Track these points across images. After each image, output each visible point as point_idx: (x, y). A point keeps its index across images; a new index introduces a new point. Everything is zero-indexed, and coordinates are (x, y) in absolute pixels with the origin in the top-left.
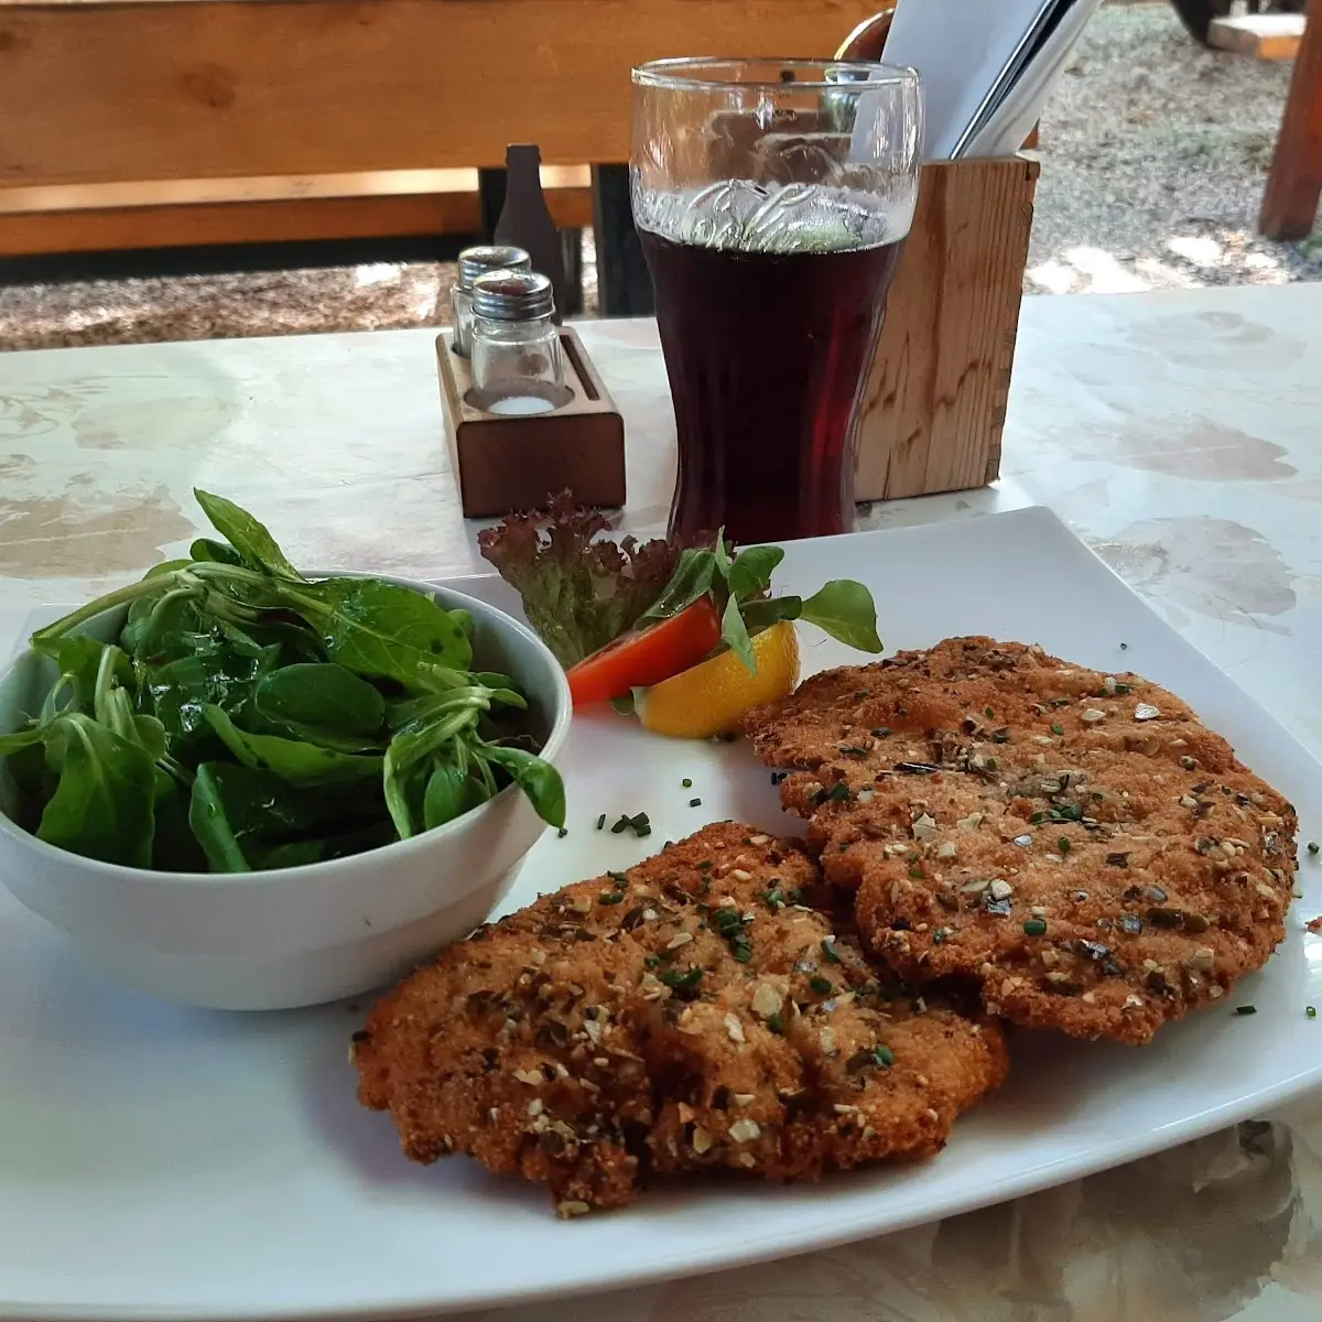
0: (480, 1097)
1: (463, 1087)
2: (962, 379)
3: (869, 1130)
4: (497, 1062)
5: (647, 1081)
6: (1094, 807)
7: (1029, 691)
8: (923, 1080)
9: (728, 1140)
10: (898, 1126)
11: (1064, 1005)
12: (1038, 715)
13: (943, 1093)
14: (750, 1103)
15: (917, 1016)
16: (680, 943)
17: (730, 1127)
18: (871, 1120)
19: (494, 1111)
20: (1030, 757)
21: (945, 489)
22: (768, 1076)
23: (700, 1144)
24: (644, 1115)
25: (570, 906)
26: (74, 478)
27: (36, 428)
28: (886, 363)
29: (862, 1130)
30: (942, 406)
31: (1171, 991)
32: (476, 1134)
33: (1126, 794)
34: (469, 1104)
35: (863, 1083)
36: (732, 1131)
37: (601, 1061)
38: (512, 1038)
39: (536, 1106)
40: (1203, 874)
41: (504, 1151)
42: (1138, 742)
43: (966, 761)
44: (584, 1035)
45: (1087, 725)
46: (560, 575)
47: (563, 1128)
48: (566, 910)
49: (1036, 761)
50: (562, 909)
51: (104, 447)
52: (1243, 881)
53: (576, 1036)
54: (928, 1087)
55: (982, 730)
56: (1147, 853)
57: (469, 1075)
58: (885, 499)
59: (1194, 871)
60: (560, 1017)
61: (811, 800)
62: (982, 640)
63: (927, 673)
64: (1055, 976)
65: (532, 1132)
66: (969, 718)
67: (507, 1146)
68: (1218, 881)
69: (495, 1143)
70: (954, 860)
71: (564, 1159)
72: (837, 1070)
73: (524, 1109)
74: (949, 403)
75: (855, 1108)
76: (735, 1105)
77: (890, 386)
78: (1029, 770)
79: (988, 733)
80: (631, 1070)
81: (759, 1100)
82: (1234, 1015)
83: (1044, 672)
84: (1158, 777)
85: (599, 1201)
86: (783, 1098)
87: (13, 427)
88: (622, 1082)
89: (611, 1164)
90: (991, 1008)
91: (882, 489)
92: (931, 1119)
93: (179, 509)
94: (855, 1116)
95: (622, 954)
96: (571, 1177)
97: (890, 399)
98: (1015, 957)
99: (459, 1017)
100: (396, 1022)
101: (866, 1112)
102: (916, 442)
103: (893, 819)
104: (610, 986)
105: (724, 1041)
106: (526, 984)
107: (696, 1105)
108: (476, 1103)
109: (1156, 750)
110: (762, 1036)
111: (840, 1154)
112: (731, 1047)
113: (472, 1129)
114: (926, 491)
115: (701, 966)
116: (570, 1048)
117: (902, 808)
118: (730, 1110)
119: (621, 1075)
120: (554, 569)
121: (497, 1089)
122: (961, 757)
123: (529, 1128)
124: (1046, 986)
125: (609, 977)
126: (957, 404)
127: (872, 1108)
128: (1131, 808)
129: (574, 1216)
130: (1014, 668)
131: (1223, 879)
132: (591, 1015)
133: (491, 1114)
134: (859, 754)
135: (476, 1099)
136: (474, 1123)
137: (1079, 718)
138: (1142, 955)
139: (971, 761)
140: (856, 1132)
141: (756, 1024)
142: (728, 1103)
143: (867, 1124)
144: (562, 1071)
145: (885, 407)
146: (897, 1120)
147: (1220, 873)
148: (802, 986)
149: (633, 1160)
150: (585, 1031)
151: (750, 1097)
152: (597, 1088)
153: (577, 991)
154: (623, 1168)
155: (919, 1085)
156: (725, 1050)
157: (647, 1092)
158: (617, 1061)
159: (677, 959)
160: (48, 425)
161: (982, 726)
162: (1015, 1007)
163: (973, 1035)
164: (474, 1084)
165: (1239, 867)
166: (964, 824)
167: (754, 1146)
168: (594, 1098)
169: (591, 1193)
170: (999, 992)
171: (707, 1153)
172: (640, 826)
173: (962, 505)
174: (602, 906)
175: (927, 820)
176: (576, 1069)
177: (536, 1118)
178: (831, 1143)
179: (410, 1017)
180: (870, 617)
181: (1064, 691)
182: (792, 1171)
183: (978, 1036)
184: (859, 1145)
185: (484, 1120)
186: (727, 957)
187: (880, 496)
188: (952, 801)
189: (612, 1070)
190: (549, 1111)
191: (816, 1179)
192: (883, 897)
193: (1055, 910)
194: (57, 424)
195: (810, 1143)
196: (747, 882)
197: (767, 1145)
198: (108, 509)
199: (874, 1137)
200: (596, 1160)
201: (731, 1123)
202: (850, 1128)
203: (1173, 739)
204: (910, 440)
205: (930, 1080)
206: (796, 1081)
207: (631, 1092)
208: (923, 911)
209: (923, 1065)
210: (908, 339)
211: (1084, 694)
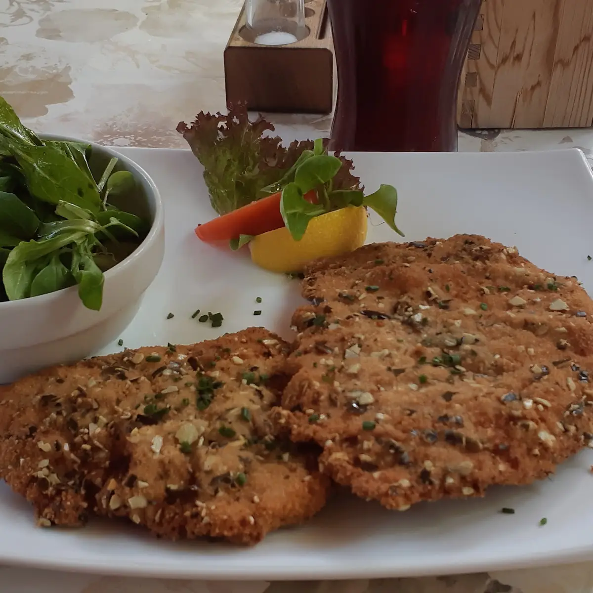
0: (18, 451)
1: (12, 444)
2: (576, 48)
3: (206, 520)
4: (33, 434)
5: (107, 463)
6: (469, 361)
7: (487, 278)
8: (256, 499)
9: (128, 505)
10: (225, 521)
11: (359, 475)
12: (482, 295)
13: (265, 509)
14: (146, 488)
15: (279, 463)
16: (169, 391)
17: (130, 498)
18: (210, 513)
19: (22, 460)
20: (451, 321)
21: (559, 126)
22: (164, 475)
23: (114, 504)
24: (98, 481)
25: (131, 358)
26: (22, 56)
27: (20, 21)
28: (517, 30)
29: (202, 518)
30: (559, 66)
31: (431, 483)
32: (10, 470)
33: (497, 356)
34: (12, 454)
35: (216, 492)
36: (130, 500)
37: (87, 447)
38: (50, 423)
39: (46, 462)
40: (499, 416)
41: (21, 483)
42: (533, 324)
43: (410, 317)
44: (86, 430)
45: (510, 307)
46: (229, 156)
47: (54, 479)
48: (127, 360)
49: (453, 324)
50: (126, 359)
51: (50, 38)
52: (526, 427)
53: (82, 430)
54: (258, 504)
55: (436, 298)
56: (470, 394)
57: (18, 438)
58: (511, 128)
59: (491, 413)
60: (79, 418)
61: (305, 323)
62: (480, 239)
63: (429, 255)
64: (364, 457)
65: (36, 476)
66: (430, 289)
67: (23, 481)
68: (507, 423)
69: (18, 477)
70: (355, 376)
71: (47, 495)
72: (205, 481)
73: (36, 463)
74: (565, 64)
75: (204, 505)
76: (137, 486)
77: (518, 49)
78: (445, 329)
79: (438, 301)
80: (102, 455)
81: (151, 486)
82: (499, 512)
83: (508, 267)
84: (532, 351)
85: (56, 521)
86: (168, 490)
87: (7, 19)
88: (95, 461)
89: (69, 503)
90: (321, 468)
91: (510, 120)
92: (249, 522)
93: (70, 83)
94: (202, 508)
95: (134, 390)
96: (46, 506)
97: (518, 58)
98: (351, 441)
99: (34, 407)
100: (3, 402)
101: (208, 508)
102: (537, 91)
103: (340, 344)
104: (116, 407)
105: (146, 449)
106: (73, 397)
107: (119, 481)
108: (16, 454)
109: (545, 331)
110: (174, 452)
111: (188, 528)
112: (150, 454)
113: (10, 467)
114: (544, 126)
115: (172, 407)
116: (76, 436)
117: (346, 338)
118: (134, 489)
119: (96, 457)
120: (224, 152)
121: (28, 448)
122: (407, 313)
123: (35, 474)
124: (357, 462)
125: (118, 402)
126: (572, 66)
127: (213, 507)
128: (496, 366)
129: (43, 526)
130: (487, 261)
131: (512, 423)
132: (96, 420)
133: (20, 461)
134: (348, 300)
135: (16, 451)
136: (11, 464)
137: (507, 301)
138: (427, 457)
139: (412, 317)
140: (200, 519)
141: (174, 445)
142: (134, 484)
143: (207, 515)
144: (66, 447)
145: (513, 63)
146: (225, 517)
147: (512, 419)
148: (214, 430)
149: (85, 505)
150: (88, 429)
151: (146, 484)
152: (79, 461)
153: (95, 406)
154: (77, 508)
155: (253, 502)
156: (145, 455)
157: (105, 469)
158: (95, 449)
159: (163, 401)
160: (27, 19)
161: (437, 296)
162: (331, 471)
163: (303, 481)
164: (18, 443)
165: (528, 417)
166: (375, 355)
167: (142, 512)
168: (76, 467)
169: (53, 516)
170: (327, 459)
171: (117, 510)
172: (216, 320)
173: (568, 139)
174: (147, 362)
175: (356, 348)
176: (74, 447)
177: (41, 469)
178: (185, 520)
179: (11, 401)
180: (393, 212)
181: (511, 282)
182: (161, 532)
183: (306, 483)
184: (198, 526)
185: (16, 464)
186: (192, 405)
187: (508, 126)
188: (376, 340)
189: (90, 453)
190: (51, 467)
191: (174, 539)
192: (297, 388)
193: (391, 418)
194: (31, 19)
195: (173, 518)
196: (239, 365)
197: (150, 513)
198: (31, 77)
199: (209, 524)
200: (62, 500)
201: (132, 496)
202: (196, 515)
203: (558, 327)
204: (533, 88)
205: (261, 500)
206: (182, 482)
207: (97, 466)
208: (315, 402)
209: (262, 491)
210: (534, 16)
211: (526, 286)
